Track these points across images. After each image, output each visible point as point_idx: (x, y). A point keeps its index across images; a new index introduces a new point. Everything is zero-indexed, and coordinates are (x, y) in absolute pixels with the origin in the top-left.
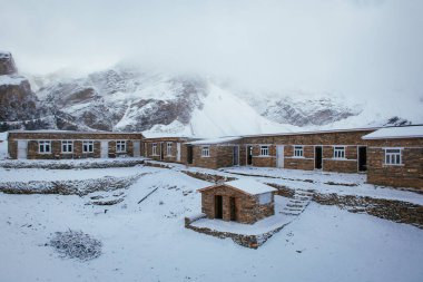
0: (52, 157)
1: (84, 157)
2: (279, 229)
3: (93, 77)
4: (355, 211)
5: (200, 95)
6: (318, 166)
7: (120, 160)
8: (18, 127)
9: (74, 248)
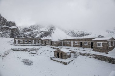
0: (23, 43)
1: (29, 43)
2: (72, 61)
3: (31, 27)
4: (90, 57)
5: (53, 30)
6: (81, 46)
7: (37, 44)
8: (16, 37)
9: (27, 63)
